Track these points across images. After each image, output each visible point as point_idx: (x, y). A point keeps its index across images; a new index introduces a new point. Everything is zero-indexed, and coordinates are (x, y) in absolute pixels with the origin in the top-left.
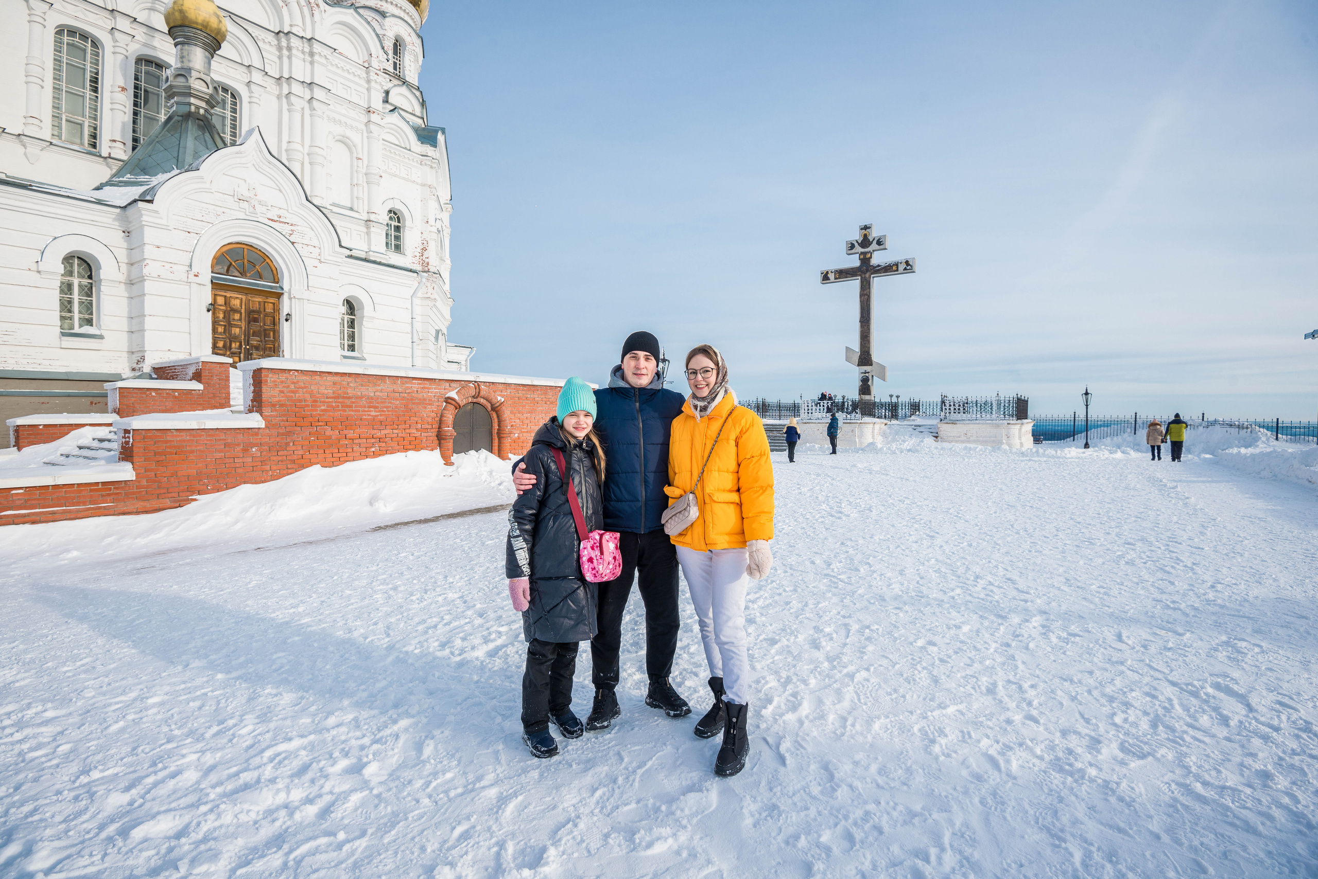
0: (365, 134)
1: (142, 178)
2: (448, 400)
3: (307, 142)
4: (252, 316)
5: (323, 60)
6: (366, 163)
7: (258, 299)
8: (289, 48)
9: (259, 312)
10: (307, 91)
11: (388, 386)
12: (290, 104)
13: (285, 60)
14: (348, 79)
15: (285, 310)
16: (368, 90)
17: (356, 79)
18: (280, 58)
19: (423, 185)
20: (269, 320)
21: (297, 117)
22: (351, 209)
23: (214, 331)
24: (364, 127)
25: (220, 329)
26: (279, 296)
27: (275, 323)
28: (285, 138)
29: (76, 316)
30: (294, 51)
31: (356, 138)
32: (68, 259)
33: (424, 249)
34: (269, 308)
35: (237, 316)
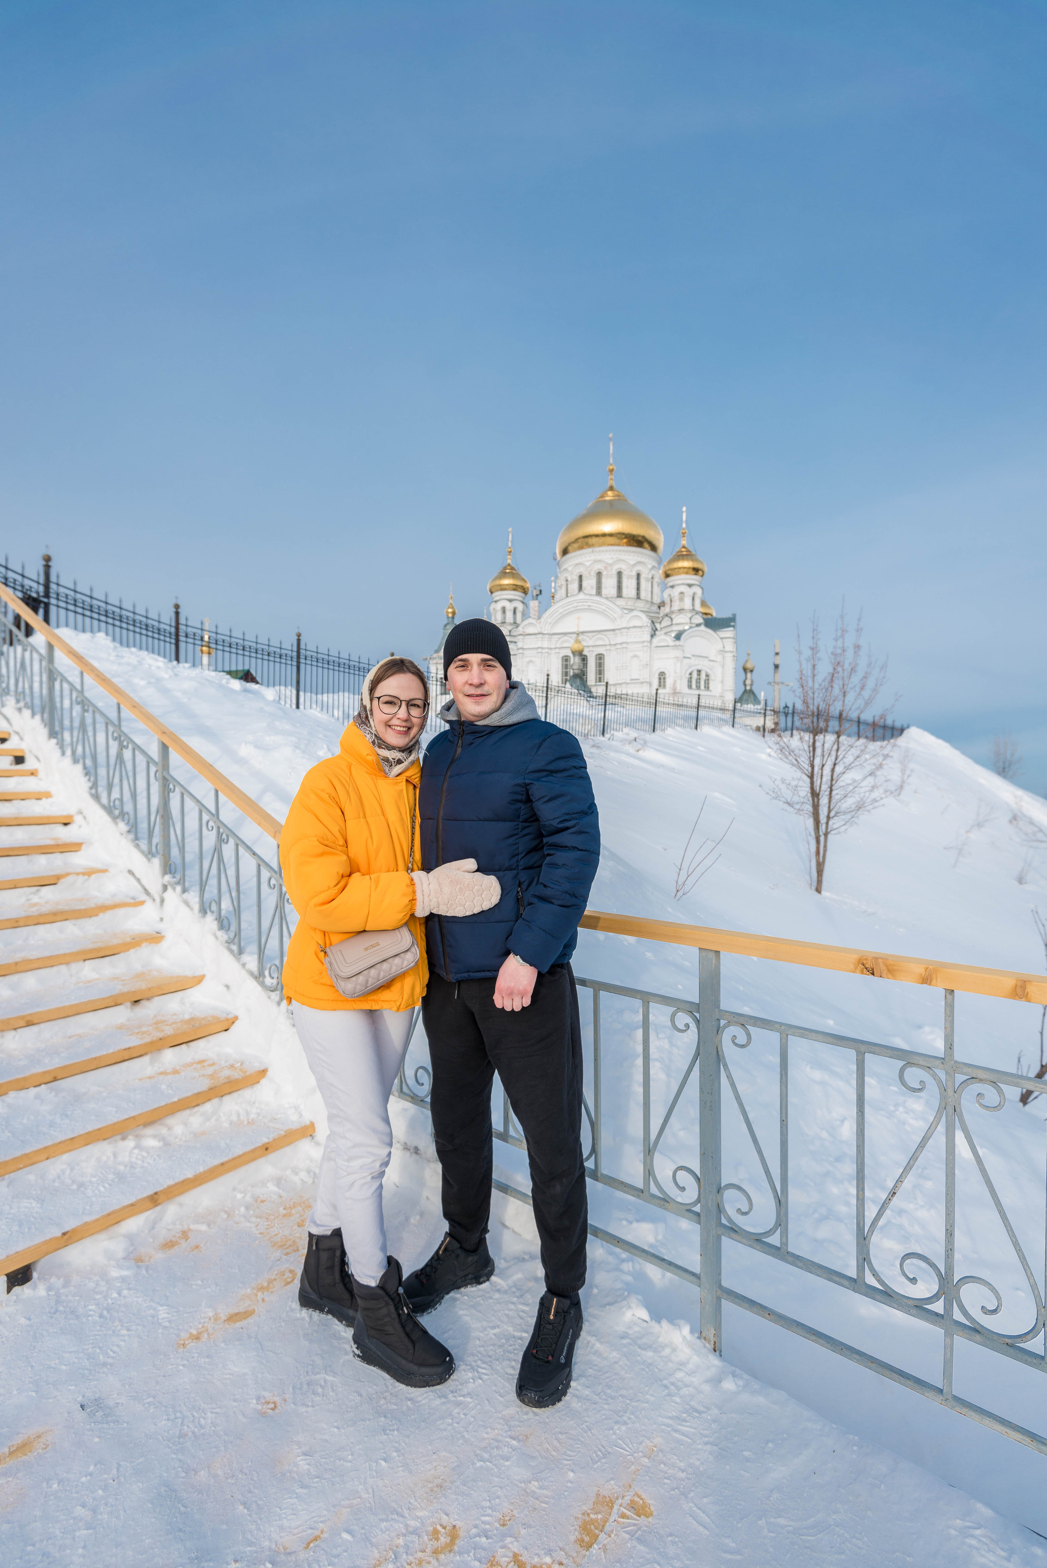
5: (625, 634)
14: (636, 635)
17: (639, 633)
18: (615, 637)
24: (642, 649)
31: (639, 653)
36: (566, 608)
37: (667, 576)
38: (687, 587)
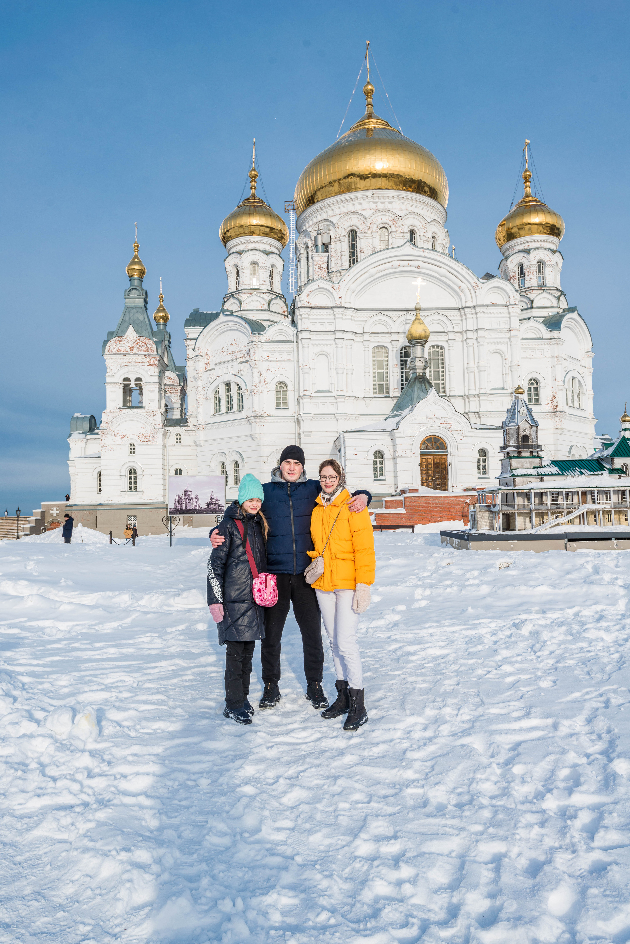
0: (509, 343)
1: (399, 412)
2: (466, 503)
3: (476, 361)
4: (436, 465)
5: (482, 314)
6: (510, 360)
7: (438, 458)
8: (465, 315)
9: (439, 463)
10: (475, 333)
11: (443, 499)
12: (467, 343)
13: (464, 321)
14: (497, 317)
15: (449, 461)
16: (509, 318)
17: (503, 315)
18: (462, 320)
19: (552, 357)
20: (443, 466)
21: (471, 349)
22: (503, 389)
23: (422, 473)
24: (508, 340)
25: (424, 472)
26: (447, 455)
27: (446, 467)
28: (466, 362)
29: (378, 472)
30: (468, 316)
31: (503, 348)
32: (376, 452)
33: (554, 398)
34: (443, 461)
35: (430, 466)
36: (381, 267)
37: (510, 236)
38: (550, 254)
